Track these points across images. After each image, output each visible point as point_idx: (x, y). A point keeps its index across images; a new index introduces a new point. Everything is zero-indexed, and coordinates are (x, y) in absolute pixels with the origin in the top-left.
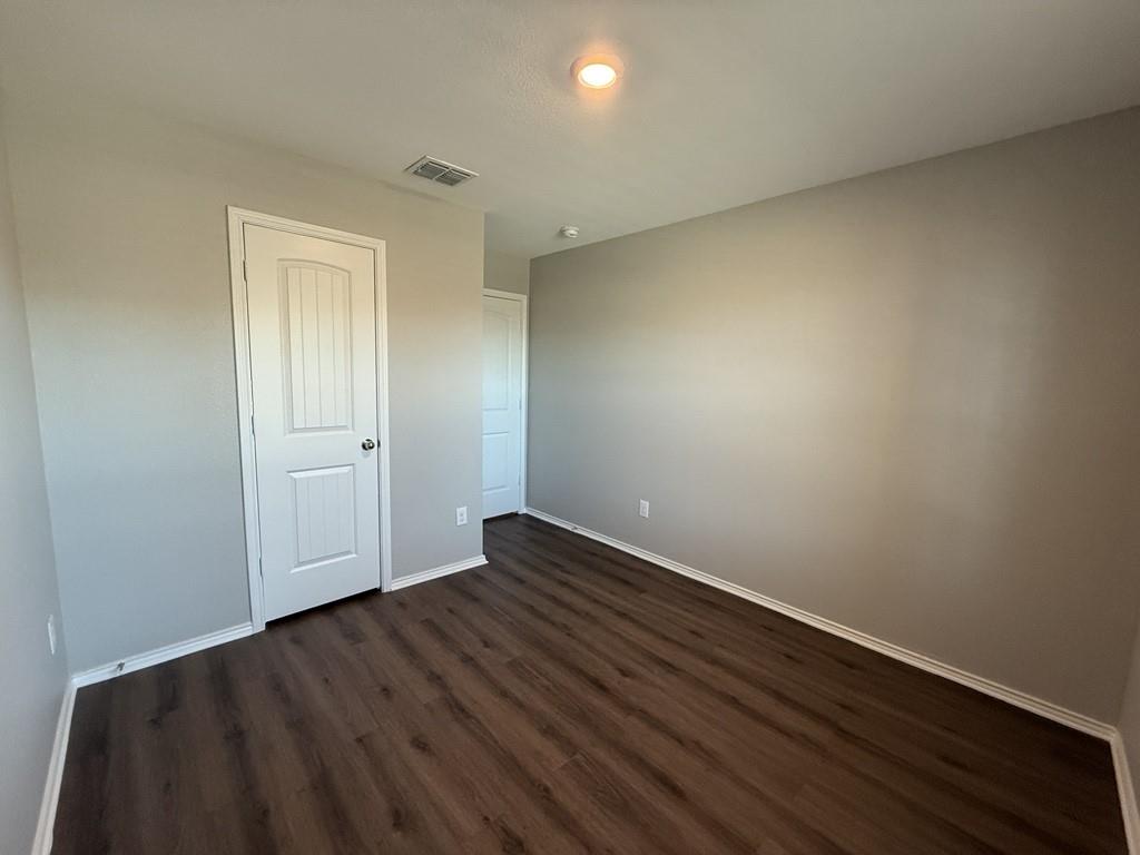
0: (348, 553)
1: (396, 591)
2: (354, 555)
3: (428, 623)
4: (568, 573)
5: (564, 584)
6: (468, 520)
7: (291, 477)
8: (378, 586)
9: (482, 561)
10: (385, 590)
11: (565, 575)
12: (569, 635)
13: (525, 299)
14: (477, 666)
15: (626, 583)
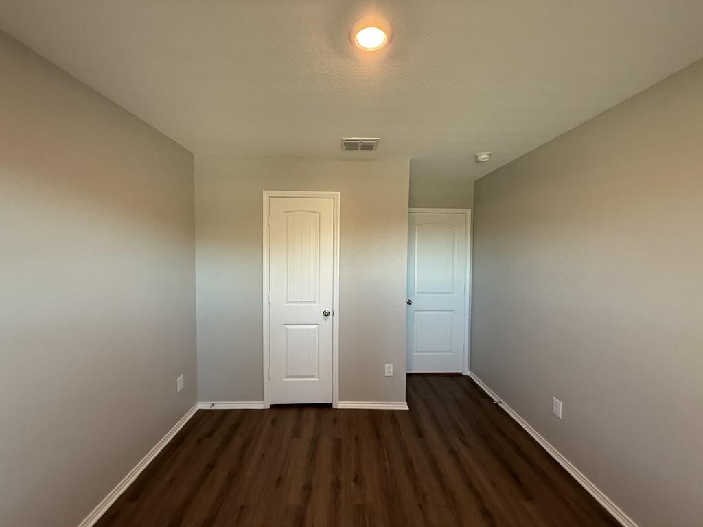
0: (313, 377)
1: (340, 409)
2: (317, 379)
3: (338, 442)
4: (465, 444)
5: (453, 453)
6: (394, 374)
7: (286, 328)
8: (330, 402)
9: (404, 406)
10: (334, 407)
11: (461, 445)
12: (421, 507)
13: (469, 212)
14: (337, 495)
15: (517, 479)
